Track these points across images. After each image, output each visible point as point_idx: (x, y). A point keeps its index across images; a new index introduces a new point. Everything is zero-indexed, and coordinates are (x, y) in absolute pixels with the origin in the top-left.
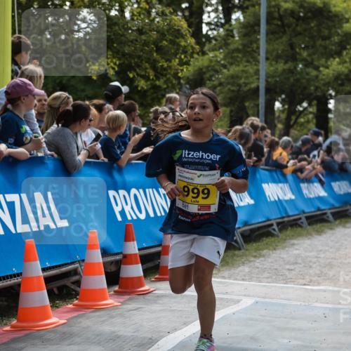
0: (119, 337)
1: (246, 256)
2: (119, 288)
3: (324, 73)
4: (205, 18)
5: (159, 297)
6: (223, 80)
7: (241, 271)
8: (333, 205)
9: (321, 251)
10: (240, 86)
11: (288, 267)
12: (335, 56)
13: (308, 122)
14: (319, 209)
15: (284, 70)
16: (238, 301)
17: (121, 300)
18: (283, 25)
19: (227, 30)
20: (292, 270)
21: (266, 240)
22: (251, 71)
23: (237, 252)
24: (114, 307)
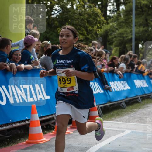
0: (72, 147)
1: (127, 111)
2: (72, 125)
4: (108, 8)
6: (116, 35)
7: (125, 118)
10: (124, 37)
11: (145, 116)
15: (143, 31)
16: (124, 131)
17: (73, 131)
18: (143, 11)
19: (118, 13)
20: (147, 118)
21: (136, 105)
22: (129, 31)
23: (123, 110)
24: (70, 134)
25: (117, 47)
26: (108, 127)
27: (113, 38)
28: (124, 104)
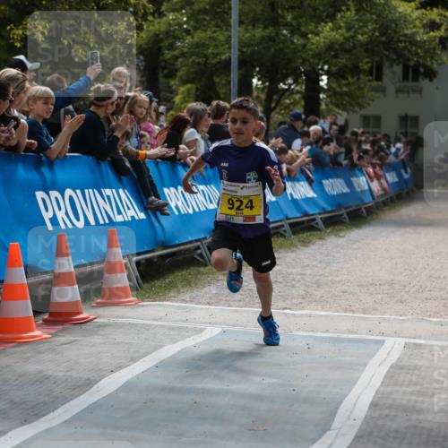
0: (47, 378)
1: (213, 274)
2: (50, 316)
3: (314, 41)
5: (101, 326)
6: (185, 50)
7: (206, 293)
8: (323, 209)
9: (308, 266)
10: (206, 57)
12: (327, 20)
13: (295, 103)
14: (306, 214)
15: (263, 37)
16: (202, 331)
17: (53, 331)
22: (222, 38)
23: (202, 269)
24: (43, 340)
25: (189, 86)
26: (156, 320)
27: (176, 58)
28: (205, 252)
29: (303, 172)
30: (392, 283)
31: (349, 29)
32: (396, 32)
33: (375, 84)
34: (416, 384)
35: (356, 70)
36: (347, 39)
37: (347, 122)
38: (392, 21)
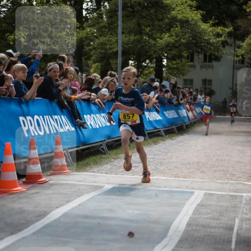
0: (24, 211)
1: (109, 158)
2: (26, 179)
3: (160, 42)
4: (85, 6)
5: (52, 185)
6: (96, 46)
7: (105, 168)
8: (164, 125)
9: (156, 154)
10: (106, 50)
11: (135, 165)
12: (166, 32)
13: (150, 73)
14: (156, 128)
15: (134, 40)
16: (102, 187)
17: (27, 187)
18: (134, 12)
19: (98, 14)
20: (137, 167)
22: (113, 40)
23: (103, 156)
24: (22, 192)
25: (97, 64)
26: (80, 181)
27: (91, 50)
28: (105, 147)
29: (154, 107)
30: (198, 163)
31: (177, 36)
32: (200, 38)
33: (190, 63)
34: (210, 214)
35: (180, 57)
36: (176, 41)
37: (176, 82)
38: (198, 33)
